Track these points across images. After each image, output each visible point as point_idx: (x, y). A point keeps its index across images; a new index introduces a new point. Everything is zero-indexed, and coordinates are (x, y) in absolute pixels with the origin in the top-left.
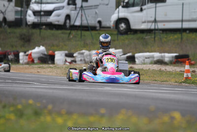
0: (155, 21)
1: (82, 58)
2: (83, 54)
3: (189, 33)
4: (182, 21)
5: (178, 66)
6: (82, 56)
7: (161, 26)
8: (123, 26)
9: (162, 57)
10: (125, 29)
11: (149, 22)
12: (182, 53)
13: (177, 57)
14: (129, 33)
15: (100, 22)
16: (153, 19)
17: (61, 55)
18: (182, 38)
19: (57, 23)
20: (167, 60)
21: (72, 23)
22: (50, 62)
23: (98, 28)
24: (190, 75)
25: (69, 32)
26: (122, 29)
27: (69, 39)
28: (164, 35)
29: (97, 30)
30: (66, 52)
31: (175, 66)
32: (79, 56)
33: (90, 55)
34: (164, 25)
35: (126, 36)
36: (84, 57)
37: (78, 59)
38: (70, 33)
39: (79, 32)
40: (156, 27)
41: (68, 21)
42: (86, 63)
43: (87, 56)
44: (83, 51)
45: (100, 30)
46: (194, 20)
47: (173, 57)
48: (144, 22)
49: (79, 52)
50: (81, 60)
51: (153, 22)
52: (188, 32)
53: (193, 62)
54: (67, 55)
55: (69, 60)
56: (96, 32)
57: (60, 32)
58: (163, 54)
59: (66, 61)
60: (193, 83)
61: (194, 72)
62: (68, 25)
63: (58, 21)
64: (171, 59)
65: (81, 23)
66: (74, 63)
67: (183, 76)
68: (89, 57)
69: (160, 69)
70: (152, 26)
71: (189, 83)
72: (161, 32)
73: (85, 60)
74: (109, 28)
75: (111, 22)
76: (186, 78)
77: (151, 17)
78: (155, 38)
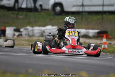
0: (83, 5)
1: (27, 33)
2: (27, 29)
3: (109, 14)
4: (103, 5)
5: (99, 40)
6: (27, 31)
7: (87, 9)
8: (58, 9)
9: (87, 32)
10: (59, 11)
11: (78, 6)
12: (102, 30)
13: (98, 33)
14: (63, 14)
15: (41, 6)
16: (81, 4)
17: (11, 30)
18: (103, 19)
19: (8, 6)
20: (91, 35)
21: (20, 6)
22: (2, 36)
23: (39, 10)
24: (106, 46)
25: (17, 12)
26: (57, 11)
27: (17, 18)
28: (90, 16)
29: (38, 12)
30: (15, 28)
31: (96, 40)
32: (25, 31)
33: (33, 30)
34: (90, 8)
35: (60, 17)
36: (28, 32)
37: (23, 33)
38: (18, 14)
39: (25, 13)
40: (84, 10)
41: (16, 4)
42: (29, 36)
43: (30, 31)
44: (28, 27)
45: (41, 12)
46: (113, 5)
47: (95, 33)
48: (74, 6)
49: (24, 28)
50: (26, 34)
51: (80, 6)
52: (107, 14)
53: (110, 37)
54: (15, 30)
55: (17, 34)
56: (38, 13)
57: (10, 12)
58: (88, 31)
59: (14, 35)
60: (109, 52)
61: (110, 44)
62: (16, 7)
63: (9, 4)
64: (94, 34)
65: (27, 6)
66: (20, 36)
67: (102, 47)
68: (32, 32)
69: (85, 42)
70: (80, 9)
71: (106, 52)
72: (87, 14)
73: (29, 34)
74: (48, 10)
75: (49, 5)
76: (104, 48)
77: (80, 2)
78: (82, 18)
